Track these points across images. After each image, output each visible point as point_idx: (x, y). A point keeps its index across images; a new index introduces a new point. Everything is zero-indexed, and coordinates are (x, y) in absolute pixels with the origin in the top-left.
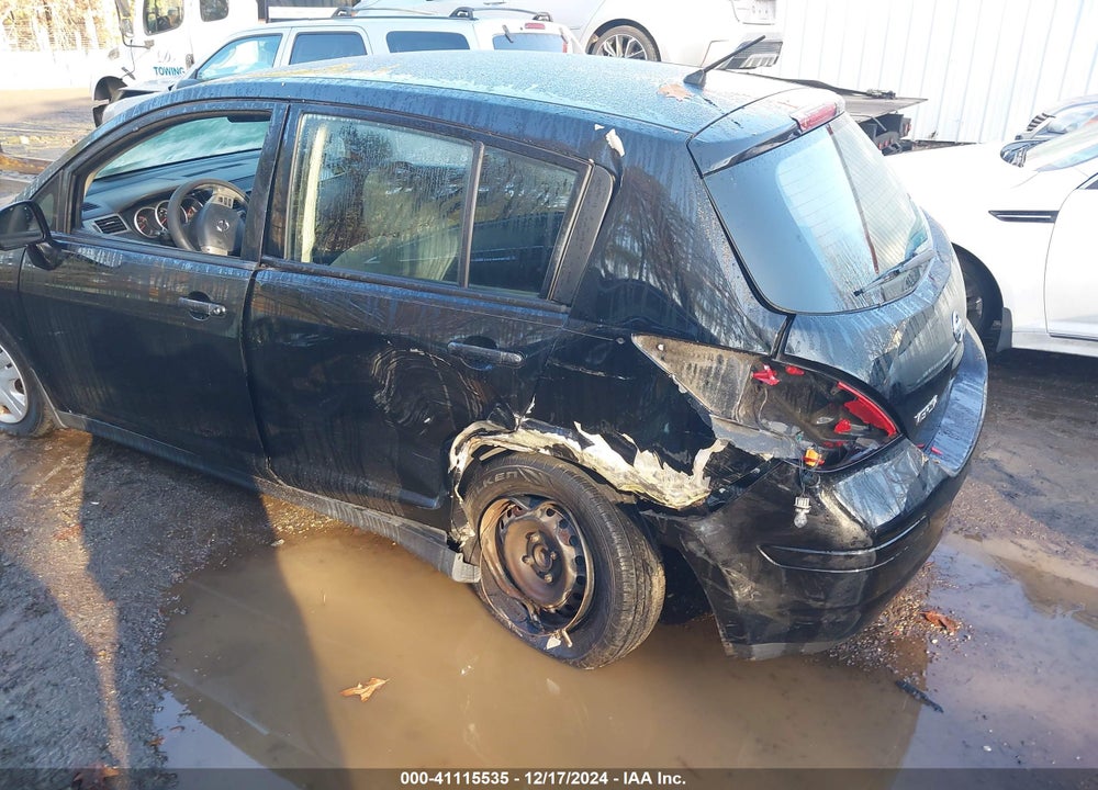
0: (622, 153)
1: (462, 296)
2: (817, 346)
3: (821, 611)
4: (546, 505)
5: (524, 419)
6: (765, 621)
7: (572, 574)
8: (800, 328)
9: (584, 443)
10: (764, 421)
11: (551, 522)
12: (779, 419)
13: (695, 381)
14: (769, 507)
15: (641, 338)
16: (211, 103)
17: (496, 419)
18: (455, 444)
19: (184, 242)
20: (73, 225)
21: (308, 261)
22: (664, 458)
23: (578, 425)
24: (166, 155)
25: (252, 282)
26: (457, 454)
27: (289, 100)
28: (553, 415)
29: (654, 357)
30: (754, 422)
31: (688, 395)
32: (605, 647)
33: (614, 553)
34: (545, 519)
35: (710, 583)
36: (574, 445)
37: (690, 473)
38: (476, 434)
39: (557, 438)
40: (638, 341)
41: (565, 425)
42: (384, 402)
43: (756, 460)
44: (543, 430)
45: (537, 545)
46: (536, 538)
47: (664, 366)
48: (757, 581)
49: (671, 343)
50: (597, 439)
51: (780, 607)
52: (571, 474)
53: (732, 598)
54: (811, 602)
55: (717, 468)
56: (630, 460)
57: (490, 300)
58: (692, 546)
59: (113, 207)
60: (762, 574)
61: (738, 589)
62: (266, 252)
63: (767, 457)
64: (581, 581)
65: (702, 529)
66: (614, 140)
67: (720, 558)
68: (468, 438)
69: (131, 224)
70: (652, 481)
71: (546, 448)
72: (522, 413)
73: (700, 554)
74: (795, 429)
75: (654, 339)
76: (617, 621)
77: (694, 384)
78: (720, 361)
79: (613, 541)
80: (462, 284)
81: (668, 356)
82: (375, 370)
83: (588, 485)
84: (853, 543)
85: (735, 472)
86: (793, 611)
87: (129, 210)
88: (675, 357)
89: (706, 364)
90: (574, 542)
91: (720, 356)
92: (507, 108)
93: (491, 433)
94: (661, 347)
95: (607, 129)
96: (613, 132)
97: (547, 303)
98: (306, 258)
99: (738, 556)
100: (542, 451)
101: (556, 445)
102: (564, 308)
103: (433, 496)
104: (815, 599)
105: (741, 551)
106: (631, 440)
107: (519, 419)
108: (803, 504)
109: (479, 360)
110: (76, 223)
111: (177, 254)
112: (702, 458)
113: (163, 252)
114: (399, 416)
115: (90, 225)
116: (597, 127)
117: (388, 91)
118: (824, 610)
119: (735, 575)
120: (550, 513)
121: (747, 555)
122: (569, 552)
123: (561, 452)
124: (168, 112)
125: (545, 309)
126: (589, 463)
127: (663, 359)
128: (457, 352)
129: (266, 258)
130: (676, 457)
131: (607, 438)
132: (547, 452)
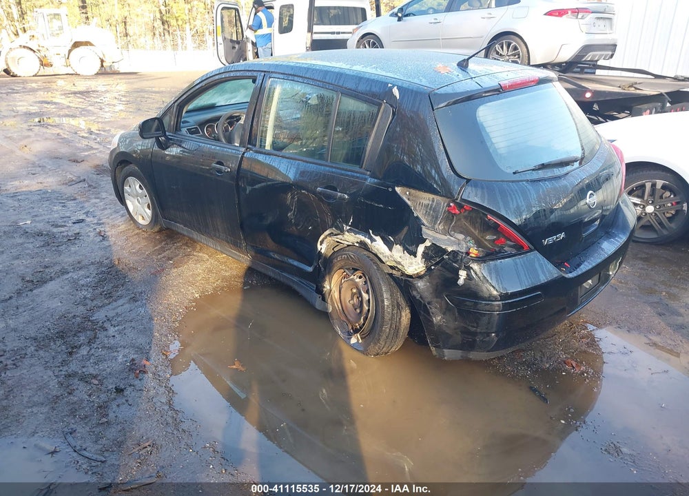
0: (398, 98)
1: (326, 166)
2: (479, 196)
3: (475, 334)
4: (359, 273)
5: (348, 228)
6: (448, 336)
7: (366, 307)
8: (471, 186)
9: (373, 240)
10: (453, 233)
11: (360, 281)
12: (461, 233)
13: (422, 211)
14: (449, 275)
15: (399, 188)
16: (234, 73)
17: (337, 228)
18: (320, 240)
19: (223, 140)
20: (176, 130)
21: (269, 149)
22: (405, 249)
23: (371, 231)
24: (227, 100)
25: (242, 157)
26: (321, 245)
27: (265, 72)
28: (360, 226)
29: (405, 198)
30: (446, 232)
31: (417, 217)
32: (375, 344)
33: (382, 296)
34: (358, 280)
35: (422, 313)
36: (368, 241)
37: (415, 257)
38: (330, 235)
39: (362, 238)
40: (398, 189)
41: (365, 231)
42: (292, 217)
43: (444, 251)
44: (356, 233)
45: (355, 294)
46: (354, 291)
47: (409, 203)
48: (444, 314)
49: (413, 191)
50: (378, 239)
51: (455, 329)
52: (369, 257)
53: (432, 322)
54: (470, 328)
55: (427, 254)
56: (390, 249)
57: (338, 168)
58: (414, 293)
59: (196, 123)
60: (446, 310)
61: (435, 317)
62: (249, 143)
63: (450, 249)
64: (369, 310)
65: (419, 284)
66: (396, 92)
67: (427, 300)
68: (326, 238)
69: (203, 132)
70: (399, 260)
71: (357, 242)
72: (347, 225)
73: (418, 297)
74: (468, 238)
75: (405, 189)
76: (381, 331)
77: (421, 212)
78: (433, 201)
79: (382, 290)
80: (327, 161)
81: (411, 198)
82: (288, 202)
83: (375, 263)
84: (489, 297)
85: (436, 257)
86: (462, 332)
87: (202, 124)
88: (414, 199)
89: (426, 202)
90: (367, 292)
91: (433, 198)
92: (353, 76)
93: (336, 235)
94: (408, 193)
95: (394, 86)
96: (396, 87)
97: (362, 170)
98: (268, 147)
99: (435, 300)
100: (356, 244)
101: (361, 241)
102: (369, 173)
103: (310, 266)
104: (471, 326)
105: (437, 297)
106: (392, 239)
107: (346, 228)
108: (463, 274)
109: (329, 197)
110: (177, 128)
111: (219, 144)
112: (421, 249)
113: (213, 143)
114: (298, 225)
115: (184, 131)
116: (390, 85)
117: (305, 68)
118: (477, 333)
119: (434, 310)
120: (360, 277)
121: (439, 300)
122: (365, 296)
123: (363, 244)
124: (217, 77)
125: (361, 173)
126: (375, 251)
127: (409, 199)
128: (320, 193)
129: (249, 146)
130: (410, 248)
131: (383, 239)
132: (357, 245)
